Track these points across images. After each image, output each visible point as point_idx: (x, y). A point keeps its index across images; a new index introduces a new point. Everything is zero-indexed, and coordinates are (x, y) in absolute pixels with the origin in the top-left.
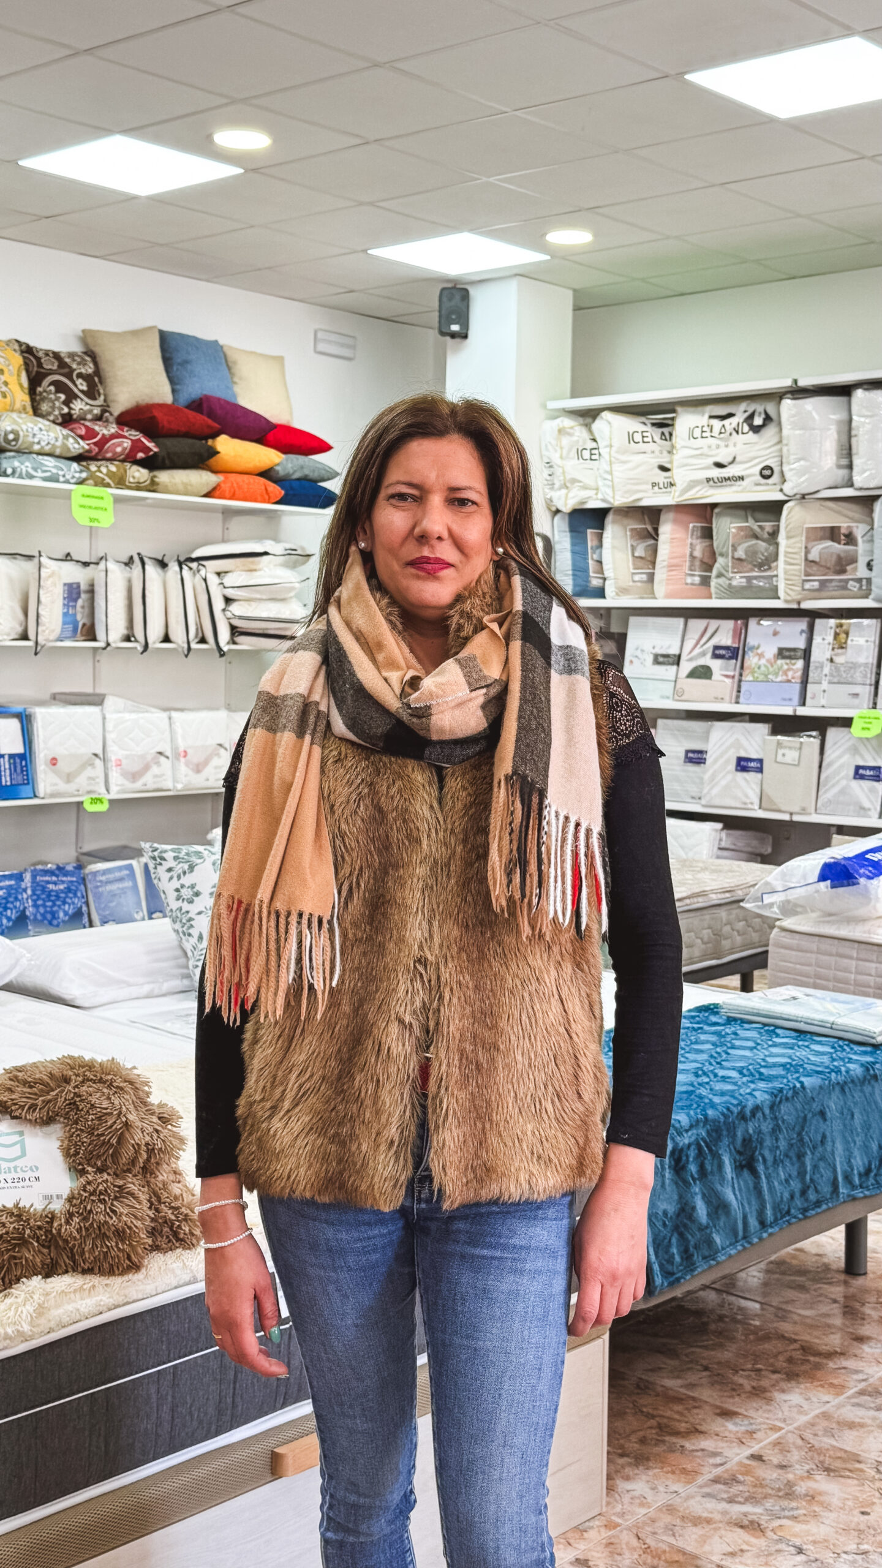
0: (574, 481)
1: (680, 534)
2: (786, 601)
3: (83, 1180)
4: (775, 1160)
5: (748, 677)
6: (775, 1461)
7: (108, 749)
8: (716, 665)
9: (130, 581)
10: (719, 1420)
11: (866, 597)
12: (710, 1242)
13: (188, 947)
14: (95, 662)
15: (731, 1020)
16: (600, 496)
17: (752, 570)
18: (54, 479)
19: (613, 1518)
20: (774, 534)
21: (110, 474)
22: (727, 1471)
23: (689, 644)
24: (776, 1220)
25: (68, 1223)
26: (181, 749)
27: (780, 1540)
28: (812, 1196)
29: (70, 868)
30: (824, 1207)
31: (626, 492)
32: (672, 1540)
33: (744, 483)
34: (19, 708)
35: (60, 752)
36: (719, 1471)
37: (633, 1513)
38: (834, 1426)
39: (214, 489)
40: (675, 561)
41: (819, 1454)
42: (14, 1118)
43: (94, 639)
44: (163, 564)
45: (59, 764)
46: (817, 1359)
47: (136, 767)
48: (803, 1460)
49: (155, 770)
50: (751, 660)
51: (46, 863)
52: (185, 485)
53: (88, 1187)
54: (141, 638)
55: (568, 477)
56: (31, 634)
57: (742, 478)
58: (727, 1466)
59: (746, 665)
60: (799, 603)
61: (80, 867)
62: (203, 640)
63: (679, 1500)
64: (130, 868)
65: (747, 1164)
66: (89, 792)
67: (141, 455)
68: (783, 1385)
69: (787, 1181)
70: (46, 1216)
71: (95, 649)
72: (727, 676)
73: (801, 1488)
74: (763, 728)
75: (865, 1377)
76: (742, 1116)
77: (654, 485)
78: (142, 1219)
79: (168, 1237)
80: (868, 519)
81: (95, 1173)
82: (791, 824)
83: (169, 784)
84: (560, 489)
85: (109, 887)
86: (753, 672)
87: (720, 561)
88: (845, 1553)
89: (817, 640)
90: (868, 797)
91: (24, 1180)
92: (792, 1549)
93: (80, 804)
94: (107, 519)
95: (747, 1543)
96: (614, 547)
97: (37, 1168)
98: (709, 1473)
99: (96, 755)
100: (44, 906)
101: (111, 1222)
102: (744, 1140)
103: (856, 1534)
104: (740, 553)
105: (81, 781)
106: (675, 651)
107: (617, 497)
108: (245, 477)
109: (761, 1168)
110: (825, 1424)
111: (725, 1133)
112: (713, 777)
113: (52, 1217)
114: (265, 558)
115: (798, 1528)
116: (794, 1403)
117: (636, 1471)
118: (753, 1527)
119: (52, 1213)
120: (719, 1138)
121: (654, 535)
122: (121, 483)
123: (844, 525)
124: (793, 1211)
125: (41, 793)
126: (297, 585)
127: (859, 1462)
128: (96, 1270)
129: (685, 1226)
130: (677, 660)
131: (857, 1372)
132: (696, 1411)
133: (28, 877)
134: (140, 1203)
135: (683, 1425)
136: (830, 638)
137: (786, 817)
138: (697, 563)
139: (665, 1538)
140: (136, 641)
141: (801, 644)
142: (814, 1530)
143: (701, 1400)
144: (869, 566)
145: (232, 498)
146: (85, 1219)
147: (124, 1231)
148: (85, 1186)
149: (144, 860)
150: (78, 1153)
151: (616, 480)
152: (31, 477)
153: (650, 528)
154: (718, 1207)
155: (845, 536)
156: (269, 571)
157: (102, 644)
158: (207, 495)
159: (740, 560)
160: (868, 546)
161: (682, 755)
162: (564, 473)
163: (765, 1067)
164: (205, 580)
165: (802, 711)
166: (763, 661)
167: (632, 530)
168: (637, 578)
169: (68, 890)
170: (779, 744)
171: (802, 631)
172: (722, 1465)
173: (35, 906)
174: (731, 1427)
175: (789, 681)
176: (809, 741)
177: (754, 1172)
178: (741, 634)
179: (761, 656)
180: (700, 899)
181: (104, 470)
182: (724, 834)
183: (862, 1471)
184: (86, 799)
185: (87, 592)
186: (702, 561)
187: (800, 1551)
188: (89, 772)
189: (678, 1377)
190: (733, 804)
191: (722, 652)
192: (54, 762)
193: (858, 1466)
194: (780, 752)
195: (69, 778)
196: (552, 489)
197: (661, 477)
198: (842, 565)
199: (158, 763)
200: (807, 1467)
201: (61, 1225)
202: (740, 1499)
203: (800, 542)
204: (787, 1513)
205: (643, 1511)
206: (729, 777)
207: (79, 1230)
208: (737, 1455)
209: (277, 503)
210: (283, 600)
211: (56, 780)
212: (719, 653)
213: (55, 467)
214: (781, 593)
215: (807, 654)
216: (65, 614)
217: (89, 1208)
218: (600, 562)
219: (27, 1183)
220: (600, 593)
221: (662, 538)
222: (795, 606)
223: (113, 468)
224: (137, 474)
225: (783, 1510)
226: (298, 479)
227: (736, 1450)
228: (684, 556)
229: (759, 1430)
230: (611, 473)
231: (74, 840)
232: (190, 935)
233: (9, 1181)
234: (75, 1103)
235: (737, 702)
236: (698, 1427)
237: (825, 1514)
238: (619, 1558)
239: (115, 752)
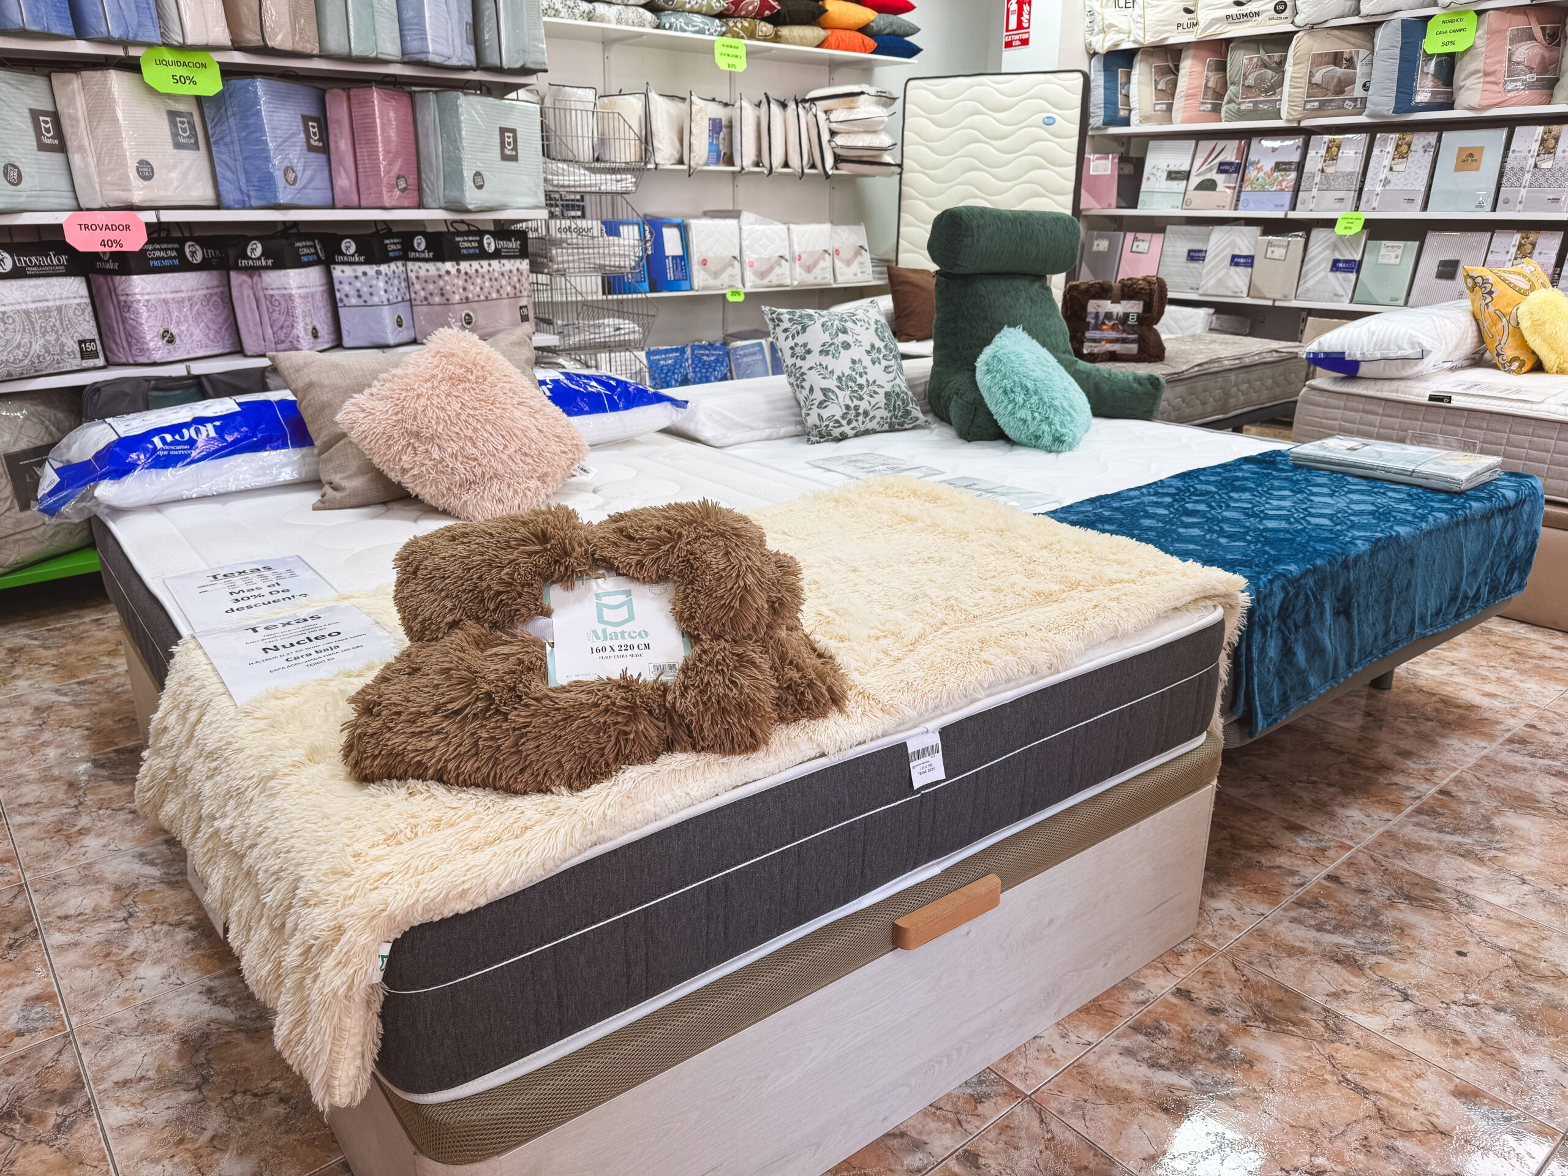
0: (1111, 26)
1: (1198, 68)
2: (1288, 121)
3: (697, 648)
4: (1367, 605)
5: (1247, 188)
6: (1354, 884)
7: (744, 253)
8: (1220, 179)
9: (758, 118)
10: (1288, 834)
11: (1360, 114)
12: (1305, 684)
13: (801, 398)
14: (734, 186)
15: (1297, 467)
16: (1132, 38)
17: (1260, 96)
18: (701, 32)
19: (1206, 941)
20: (1281, 63)
21: (743, 29)
22: (1308, 892)
23: (1198, 162)
24: (1360, 660)
25: (682, 695)
26: (797, 254)
27: (1382, 981)
28: (1392, 637)
29: (718, 344)
30: (1401, 646)
31: (1156, 32)
32: (1269, 972)
33: (1259, 19)
34: (679, 221)
35: (710, 255)
36: (1300, 891)
37: (1225, 937)
38: (1401, 846)
39: (823, 42)
40: (1191, 91)
41: (1395, 879)
42: (619, 575)
43: (732, 164)
44: (784, 105)
45: (708, 264)
46: (1367, 774)
47: (764, 268)
48: (1382, 885)
49: (777, 270)
50: (1251, 173)
51: (701, 341)
52: (801, 38)
53: (704, 657)
54: (767, 163)
55: (1106, 22)
56: (686, 160)
57: (1258, 14)
58: (1307, 887)
59: (1246, 178)
60: (1299, 122)
61: (725, 344)
62: (813, 166)
63: (1268, 924)
64: (760, 345)
65: (1344, 610)
66: (731, 287)
67: (767, 13)
68: (1340, 798)
69: (1374, 624)
70: (658, 689)
71: (733, 173)
72: (1229, 188)
73: (1388, 917)
74: (1256, 230)
75: (1418, 794)
76: (1345, 566)
77: (1179, 25)
78: (766, 692)
79: (793, 706)
80: (1369, 45)
81: (711, 640)
82: (1273, 308)
83: (788, 282)
84: (1098, 34)
85: (745, 359)
86: (1252, 184)
87: (1232, 89)
88: (1454, 1003)
89: (1311, 153)
90: (1342, 285)
91: (632, 647)
92: (1395, 993)
93: (724, 295)
94: (741, 65)
95: (1349, 983)
96: (1140, 83)
97: (647, 634)
98: (1291, 895)
99: (735, 258)
100: (700, 371)
101: (731, 695)
102: (1344, 588)
103: (1460, 978)
104: (1250, 81)
105: (724, 278)
106: (1186, 168)
107: (1147, 38)
108: (847, 32)
109: (1355, 613)
110: (1393, 844)
111: (1329, 581)
112: (1209, 273)
113: (665, 689)
114: (862, 97)
115: (1397, 967)
116: (1356, 819)
117: (1220, 888)
118: (1347, 961)
119: (664, 684)
120: (1322, 589)
121: (1175, 71)
122: (752, 35)
123: (1347, 50)
124: (1374, 651)
125: (696, 285)
126: (886, 119)
127: (1438, 890)
128: (717, 747)
129: (1285, 670)
130: (1186, 176)
131: (1408, 788)
132: (1264, 823)
133: (689, 350)
134: (762, 671)
135: (1255, 838)
136: (1323, 152)
137: (1270, 303)
138: (1210, 92)
139: (1262, 969)
140: (763, 166)
141: (1295, 157)
142: (1414, 972)
143: (1266, 811)
144: (1366, 87)
145: (838, 48)
146: (702, 692)
147: (747, 705)
148: (700, 656)
149: (770, 339)
150: (694, 618)
151: (1147, 23)
152: (685, 31)
153: (1171, 65)
154: (1316, 650)
155: (1347, 60)
156: (866, 108)
157: (737, 169)
158: (818, 46)
159: (1249, 86)
160: (1366, 69)
161: (1186, 254)
162: (1103, 19)
163: (1353, 515)
164: (816, 116)
165: (1292, 215)
166: (1261, 174)
167: (1156, 67)
168: (1158, 107)
169: (717, 360)
170: (1270, 243)
171: (1298, 147)
172: (1301, 885)
173: (694, 372)
174: (1301, 842)
175: (1282, 190)
176: (1296, 241)
177: (1348, 617)
178: (1244, 153)
179: (1260, 170)
180: (1216, 365)
181: (739, 25)
182: (1214, 318)
183: (1444, 901)
184: (728, 292)
185: (727, 127)
186: (1214, 92)
187: (1406, 998)
188: (730, 271)
189: (1241, 786)
190: (1226, 293)
191: (1226, 167)
192: (704, 262)
193: (1437, 895)
194: (1270, 249)
195: (716, 275)
196: (1092, 34)
197: (1185, 18)
198: (1341, 87)
199: (780, 265)
200: (1387, 893)
201: (675, 698)
202: (1328, 928)
203: (1305, 68)
204: (1381, 948)
205: (1235, 935)
206: (1225, 270)
207: (696, 705)
208: (1314, 875)
209: (873, 52)
210: (875, 132)
211: (706, 277)
212: (1223, 168)
213: (702, 22)
214: (1284, 114)
215: (1300, 167)
216: (710, 144)
217: (706, 680)
218: (1127, 96)
219: (636, 651)
220: (1126, 122)
221: (1182, 72)
222: (1295, 125)
223: (746, 24)
224: (764, 29)
225: (1376, 943)
226: (888, 34)
227: (1312, 869)
228: (1199, 87)
229: (1329, 847)
230: (1143, 16)
231: (721, 325)
232: (802, 387)
233: (616, 648)
234: (688, 560)
235: (1236, 209)
236: (1269, 841)
237: (1420, 951)
238: (1221, 992)
239: (748, 255)
